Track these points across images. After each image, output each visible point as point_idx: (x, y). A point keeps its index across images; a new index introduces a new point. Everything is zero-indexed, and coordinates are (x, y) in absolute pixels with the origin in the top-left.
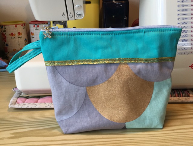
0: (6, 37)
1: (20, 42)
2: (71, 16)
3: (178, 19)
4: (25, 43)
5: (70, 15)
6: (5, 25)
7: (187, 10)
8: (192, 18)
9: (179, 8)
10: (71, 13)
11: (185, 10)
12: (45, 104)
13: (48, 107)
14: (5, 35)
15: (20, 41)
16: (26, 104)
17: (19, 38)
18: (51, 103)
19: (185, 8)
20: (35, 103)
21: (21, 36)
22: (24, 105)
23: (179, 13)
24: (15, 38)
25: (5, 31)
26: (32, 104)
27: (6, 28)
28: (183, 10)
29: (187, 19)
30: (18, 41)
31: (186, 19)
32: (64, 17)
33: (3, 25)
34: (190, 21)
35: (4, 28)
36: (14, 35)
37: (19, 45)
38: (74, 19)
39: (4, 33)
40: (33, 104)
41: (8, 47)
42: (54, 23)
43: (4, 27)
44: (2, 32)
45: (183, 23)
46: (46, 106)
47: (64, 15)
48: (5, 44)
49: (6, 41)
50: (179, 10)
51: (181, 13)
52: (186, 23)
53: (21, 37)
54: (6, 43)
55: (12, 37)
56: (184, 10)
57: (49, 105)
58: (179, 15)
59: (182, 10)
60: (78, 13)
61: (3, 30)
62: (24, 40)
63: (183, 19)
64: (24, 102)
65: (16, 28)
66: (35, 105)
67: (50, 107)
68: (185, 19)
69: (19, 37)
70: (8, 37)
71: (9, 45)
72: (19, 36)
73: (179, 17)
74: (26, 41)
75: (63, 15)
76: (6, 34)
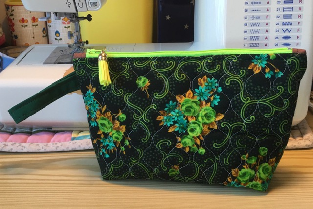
0: (13, 25)
2: (81, 6)
3: (245, 18)
4: (43, 35)
5: (78, 4)
6: (12, 6)
7: (260, 3)
8: (267, 17)
11: (257, 3)
12: (38, 145)
14: (13, 21)
15: (34, 32)
16: (9, 144)
18: (46, 144)
20: (22, 143)
21: (36, 23)
22: (6, 145)
24: (27, 26)
25: (12, 15)
26: (17, 144)
27: (13, 10)
28: (253, 3)
29: (259, 17)
30: (32, 31)
32: (69, 7)
33: (10, 6)
34: (263, 21)
35: (10, 10)
36: (25, 22)
37: (33, 37)
39: (11, 17)
40: (20, 145)
41: (17, 40)
42: (56, 15)
43: (10, 8)
44: (9, 15)
45: (253, 25)
46: (39, 148)
47: (69, 4)
48: (13, 35)
49: (13, 30)
50: (246, 3)
51: (249, 9)
52: (258, 24)
53: (37, 25)
54: (14, 33)
55: (23, 25)
56: (255, 3)
57: (42, 148)
60: (91, 1)
61: (9, 14)
62: (42, 30)
63: (253, 18)
64: (6, 141)
66: (23, 147)
67: (45, 150)
68: (257, 17)
69: (33, 26)
70: (18, 25)
71: (19, 37)
72: (34, 24)
74: (44, 32)
75: (67, 3)
76: (13, 19)
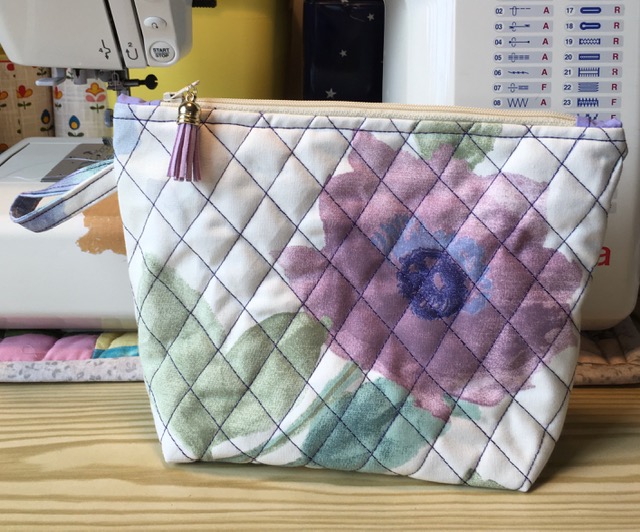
1: (23, 123)
2: (133, 55)
3: (496, 88)
4: (43, 125)
5: (127, 51)
7: (527, 57)
8: (543, 86)
9: (499, 50)
10: (130, 45)
11: (521, 57)
13: (20, 378)
15: (23, 119)
17: (22, 108)
19: (519, 50)
21: (26, 100)
23: (498, 65)
24: (5, 105)
28: (513, 57)
29: (526, 88)
30: (16, 119)
31: (524, 88)
32: (107, 57)
36: (2, 96)
37: (19, 132)
38: (144, 64)
42: (78, 74)
45: (513, 103)
47: (105, 50)
50: (498, 58)
51: (504, 68)
52: (523, 103)
53: (29, 104)
56: (516, 57)
58: (498, 73)
59: (510, 57)
60: (155, 46)
62: (40, 115)
65: (11, 73)
67: (26, 377)
68: (521, 88)
69: (20, 105)
72: (21, 101)
73: (498, 80)
74: (46, 119)
75: (101, 50)
